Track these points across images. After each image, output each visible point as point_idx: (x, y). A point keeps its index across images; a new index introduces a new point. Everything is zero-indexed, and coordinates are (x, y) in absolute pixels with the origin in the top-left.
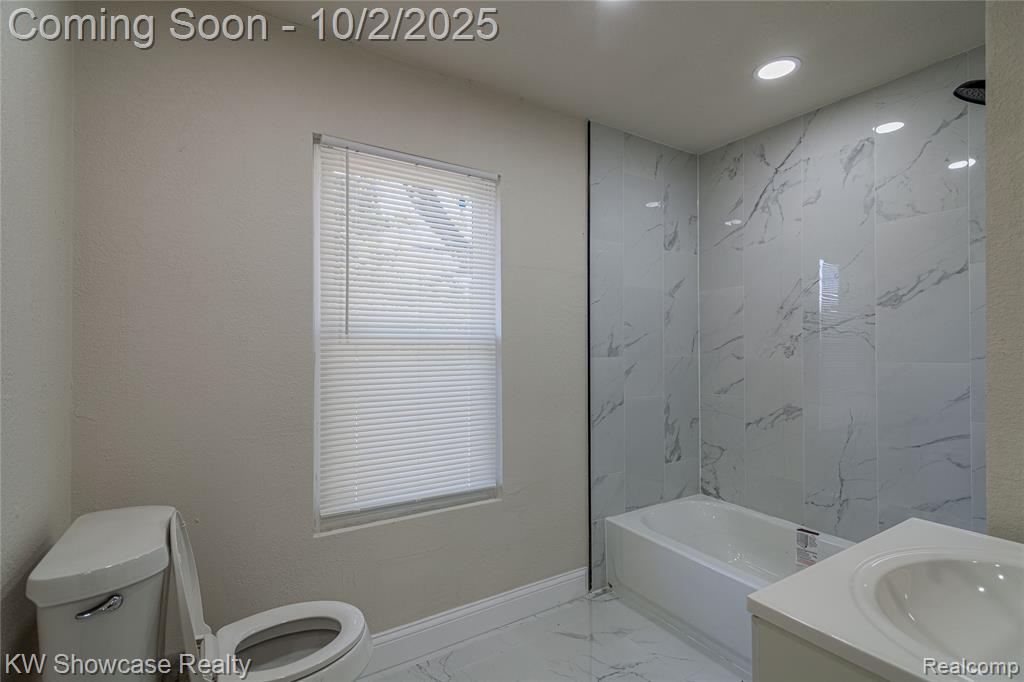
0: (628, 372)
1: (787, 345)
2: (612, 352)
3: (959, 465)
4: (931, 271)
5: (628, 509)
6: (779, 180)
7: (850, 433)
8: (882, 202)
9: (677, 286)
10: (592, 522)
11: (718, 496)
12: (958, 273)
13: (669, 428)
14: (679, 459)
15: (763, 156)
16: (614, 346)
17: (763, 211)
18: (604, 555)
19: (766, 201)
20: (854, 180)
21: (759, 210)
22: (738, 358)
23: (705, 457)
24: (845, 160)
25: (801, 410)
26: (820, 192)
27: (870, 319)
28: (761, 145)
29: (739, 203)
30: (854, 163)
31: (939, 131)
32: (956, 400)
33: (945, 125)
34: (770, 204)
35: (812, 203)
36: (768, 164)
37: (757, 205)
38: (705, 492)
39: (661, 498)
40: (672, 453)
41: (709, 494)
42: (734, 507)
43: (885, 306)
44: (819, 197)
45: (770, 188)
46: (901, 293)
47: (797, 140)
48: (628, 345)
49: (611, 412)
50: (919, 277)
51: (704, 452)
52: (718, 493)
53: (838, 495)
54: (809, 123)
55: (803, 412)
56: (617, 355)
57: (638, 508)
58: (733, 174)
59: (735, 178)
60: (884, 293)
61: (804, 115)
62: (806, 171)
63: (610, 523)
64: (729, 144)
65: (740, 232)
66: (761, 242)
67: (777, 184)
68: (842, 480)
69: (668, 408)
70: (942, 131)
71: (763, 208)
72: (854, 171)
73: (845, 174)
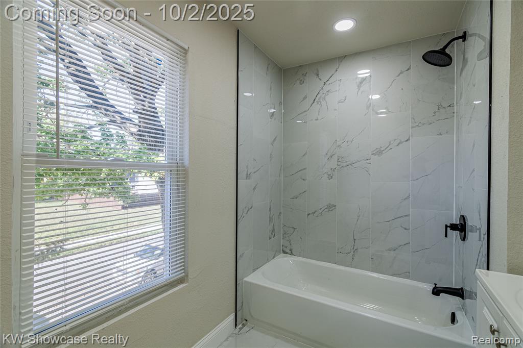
0: (254, 189)
1: (329, 173)
2: (248, 176)
3: (405, 229)
4: (395, 140)
5: (254, 270)
6: (326, 88)
7: (359, 217)
8: (374, 106)
9: (274, 140)
10: (238, 283)
11: (292, 254)
12: (406, 141)
13: (271, 219)
14: (274, 236)
15: (318, 75)
16: (248, 173)
17: (318, 103)
18: (243, 302)
19: (319, 98)
20: (362, 93)
21: (315, 103)
22: (304, 180)
23: (285, 233)
24: (358, 83)
25: (335, 206)
26: (346, 97)
27: (368, 162)
28: (317, 69)
29: (305, 98)
30: (362, 85)
31: (399, 75)
32: (405, 199)
33: (401, 73)
34: (321, 100)
35: (342, 102)
36: (320, 80)
37: (315, 100)
38: (284, 252)
39: (267, 260)
40: (272, 234)
41: (287, 253)
42: (301, 259)
43: (375, 155)
44: (346, 99)
45: (321, 92)
46: (382, 149)
47: (335, 70)
48: (255, 172)
49: (247, 213)
50: (390, 142)
51: (284, 231)
52: (292, 252)
53: (353, 247)
54: (341, 62)
55: (337, 207)
56: (249, 179)
57: (258, 268)
58: (302, 82)
59: (303, 84)
60: (374, 149)
61: (339, 57)
62: (339, 85)
63: (246, 281)
64: (300, 66)
65: (305, 113)
66: (317, 120)
67: (325, 90)
68: (354, 240)
69: (270, 208)
70: (400, 75)
71: (318, 102)
72: (362, 89)
73: (358, 90)
